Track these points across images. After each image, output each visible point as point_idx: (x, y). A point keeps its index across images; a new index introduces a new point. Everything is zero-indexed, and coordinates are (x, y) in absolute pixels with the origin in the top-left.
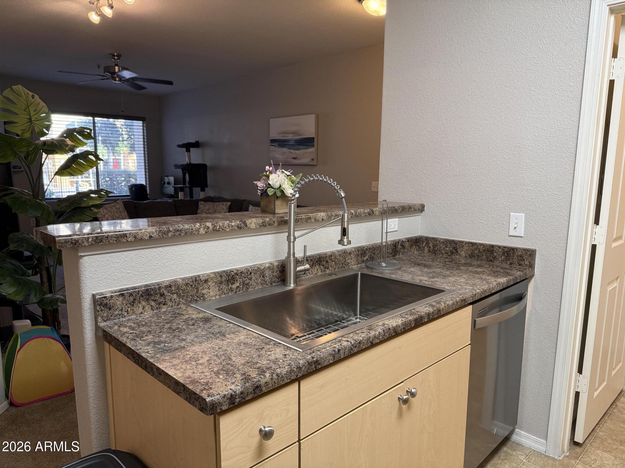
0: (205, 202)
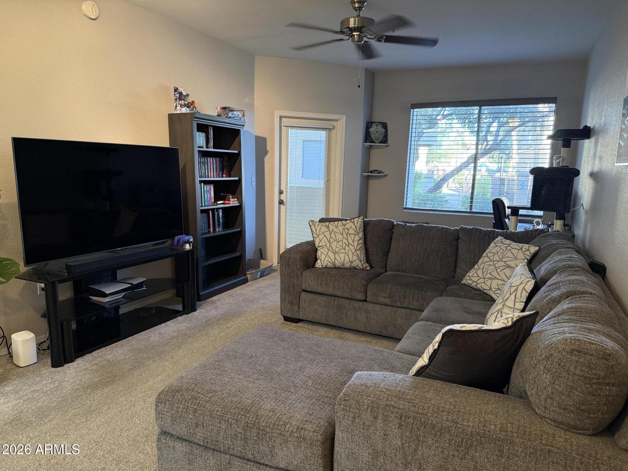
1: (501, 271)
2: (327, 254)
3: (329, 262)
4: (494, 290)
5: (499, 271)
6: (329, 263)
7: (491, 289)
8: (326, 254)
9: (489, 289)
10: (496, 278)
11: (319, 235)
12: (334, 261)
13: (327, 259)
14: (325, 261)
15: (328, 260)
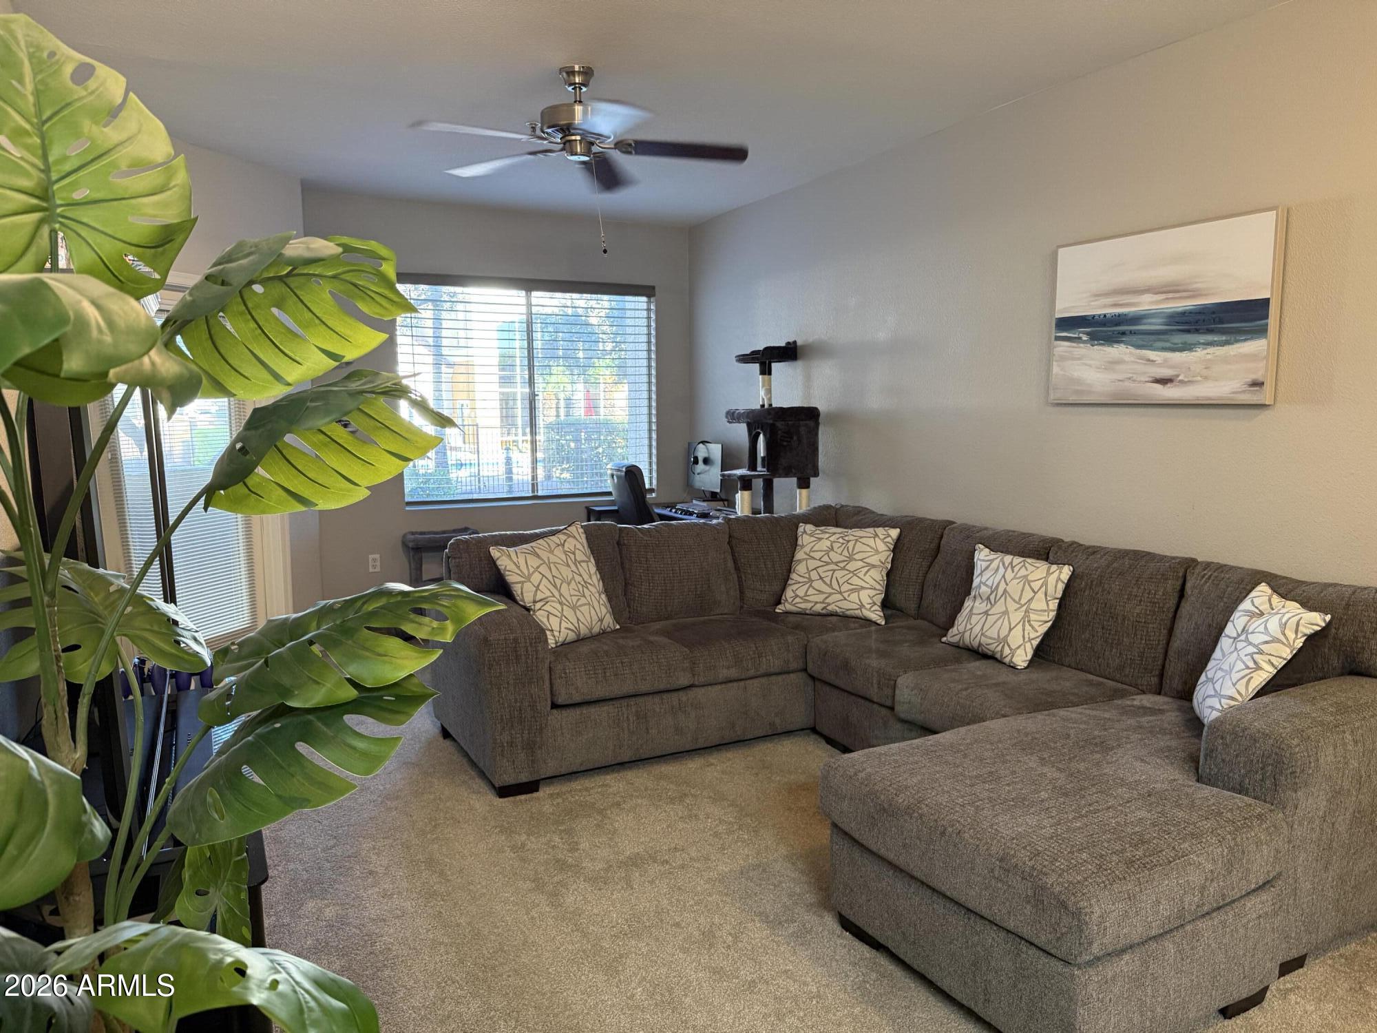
0: (816, 525)
1: (865, 575)
2: (563, 615)
3: (570, 629)
4: (868, 606)
5: (861, 575)
6: (569, 632)
7: (862, 606)
8: (559, 615)
9: (858, 607)
10: (863, 588)
11: (530, 575)
12: (577, 625)
13: (564, 625)
14: (563, 629)
15: (567, 626)
